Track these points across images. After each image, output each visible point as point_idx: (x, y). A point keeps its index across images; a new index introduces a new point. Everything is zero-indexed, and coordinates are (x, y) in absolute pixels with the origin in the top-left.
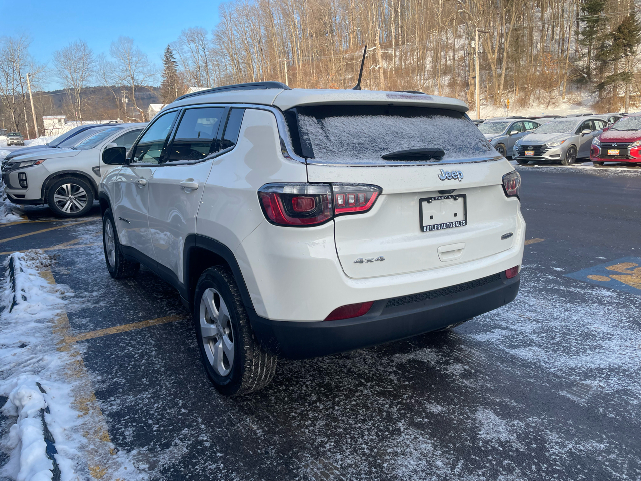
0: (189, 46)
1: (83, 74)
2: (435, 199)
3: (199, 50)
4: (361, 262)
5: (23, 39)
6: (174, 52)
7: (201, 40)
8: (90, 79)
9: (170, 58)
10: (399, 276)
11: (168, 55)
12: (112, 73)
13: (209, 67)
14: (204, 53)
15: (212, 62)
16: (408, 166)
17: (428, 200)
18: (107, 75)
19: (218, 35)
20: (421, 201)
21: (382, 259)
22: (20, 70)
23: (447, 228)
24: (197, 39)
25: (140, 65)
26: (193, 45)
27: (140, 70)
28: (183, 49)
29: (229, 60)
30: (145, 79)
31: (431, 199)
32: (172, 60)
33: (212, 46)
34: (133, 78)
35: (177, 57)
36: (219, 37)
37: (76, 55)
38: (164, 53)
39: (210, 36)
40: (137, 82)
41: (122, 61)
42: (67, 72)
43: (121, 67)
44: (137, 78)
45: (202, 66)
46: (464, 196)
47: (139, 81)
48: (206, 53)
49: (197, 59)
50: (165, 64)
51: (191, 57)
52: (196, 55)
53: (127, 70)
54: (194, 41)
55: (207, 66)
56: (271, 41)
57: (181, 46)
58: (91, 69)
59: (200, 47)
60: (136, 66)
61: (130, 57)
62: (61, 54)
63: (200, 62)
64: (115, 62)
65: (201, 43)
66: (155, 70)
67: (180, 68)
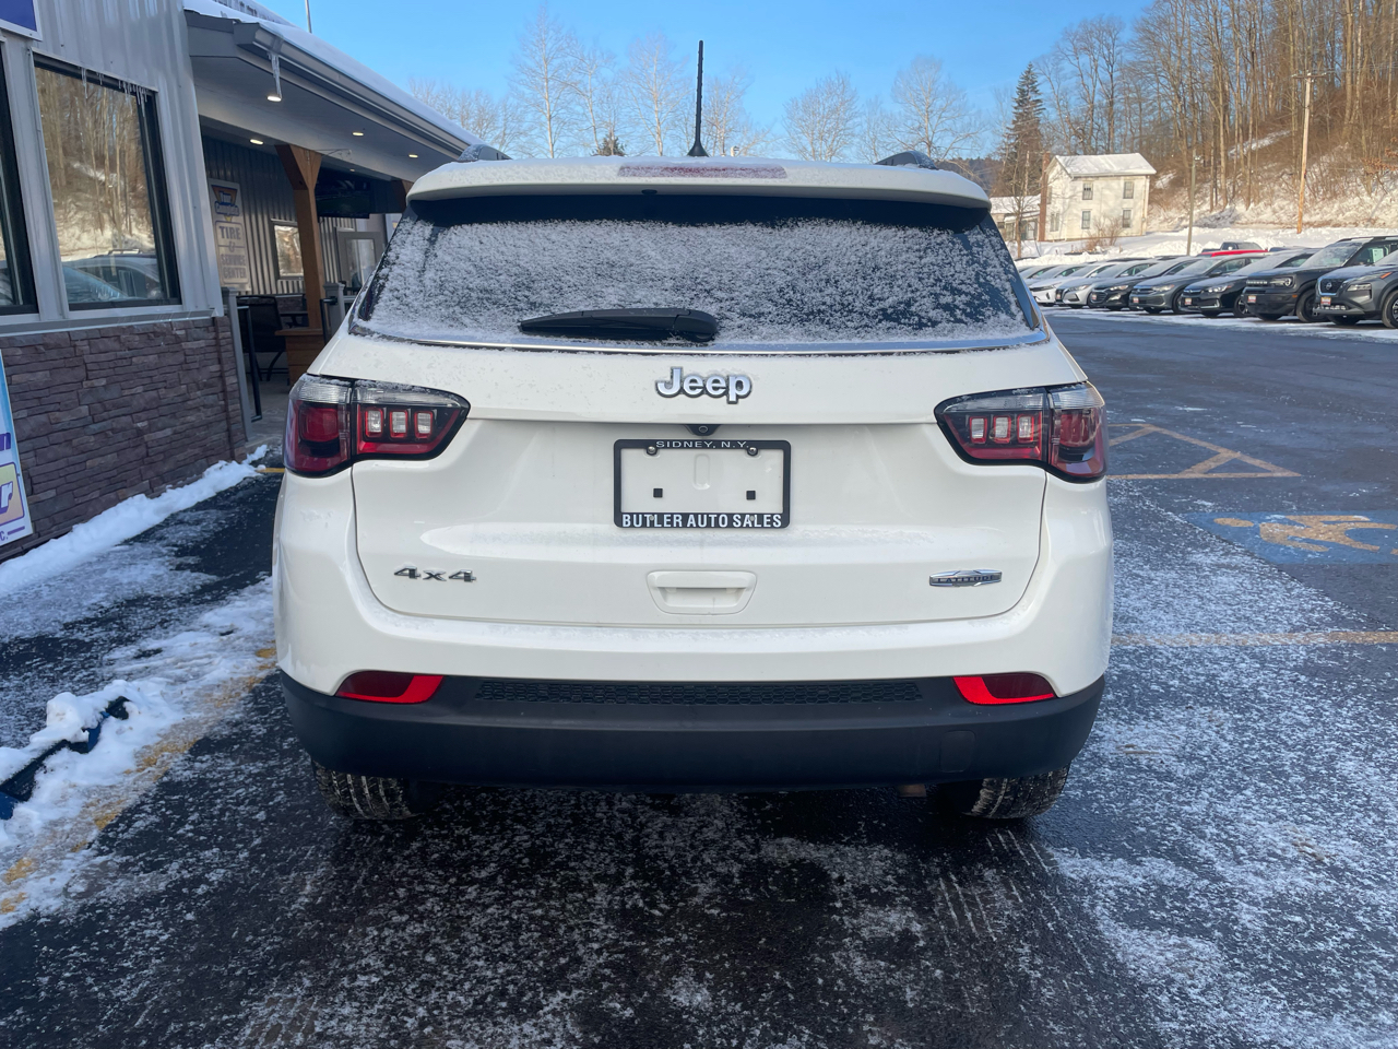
0: (1075, 62)
1: (835, 143)
2: (669, 445)
3: (1099, 69)
4: (413, 574)
5: (737, 80)
6: (1040, 79)
7: (1107, 46)
8: (846, 152)
9: (1030, 94)
10: (517, 627)
11: (1025, 88)
12: (889, 136)
13: (1116, 106)
14: (1108, 76)
15: (1125, 94)
16: (575, 352)
17: (649, 446)
18: (879, 142)
19: (1144, 30)
20: (619, 446)
21: (468, 578)
22: (726, 142)
23: (709, 526)
24: (1097, 44)
25: (948, 114)
26: (1085, 59)
27: (947, 127)
28: (1062, 69)
29: (1164, 86)
30: (954, 145)
31: (653, 443)
32: (1033, 97)
33: (1129, 57)
34: (929, 144)
35: (1044, 88)
36: (1148, 36)
37: (827, 105)
38: (1017, 85)
39: (1127, 35)
40: (937, 153)
41: (913, 108)
42: (805, 141)
43: (909, 123)
44: (937, 144)
45: (1100, 107)
46: (785, 447)
47: (943, 150)
48: (1114, 75)
49: (1091, 89)
50: (1016, 108)
51: (1077, 87)
52: (1089, 82)
53: (919, 128)
54: (1088, 49)
55: (1112, 103)
56: (1286, 30)
57: (1057, 64)
58: (849, 131)
59: (1102, 62)
60: (940, 118)
61: (930, 100)
62: (800, 104)
63: (1097, 97)
64: (900, 113)
65: (1106, 52)
66: (978, 123)
67: (1050, 114)
